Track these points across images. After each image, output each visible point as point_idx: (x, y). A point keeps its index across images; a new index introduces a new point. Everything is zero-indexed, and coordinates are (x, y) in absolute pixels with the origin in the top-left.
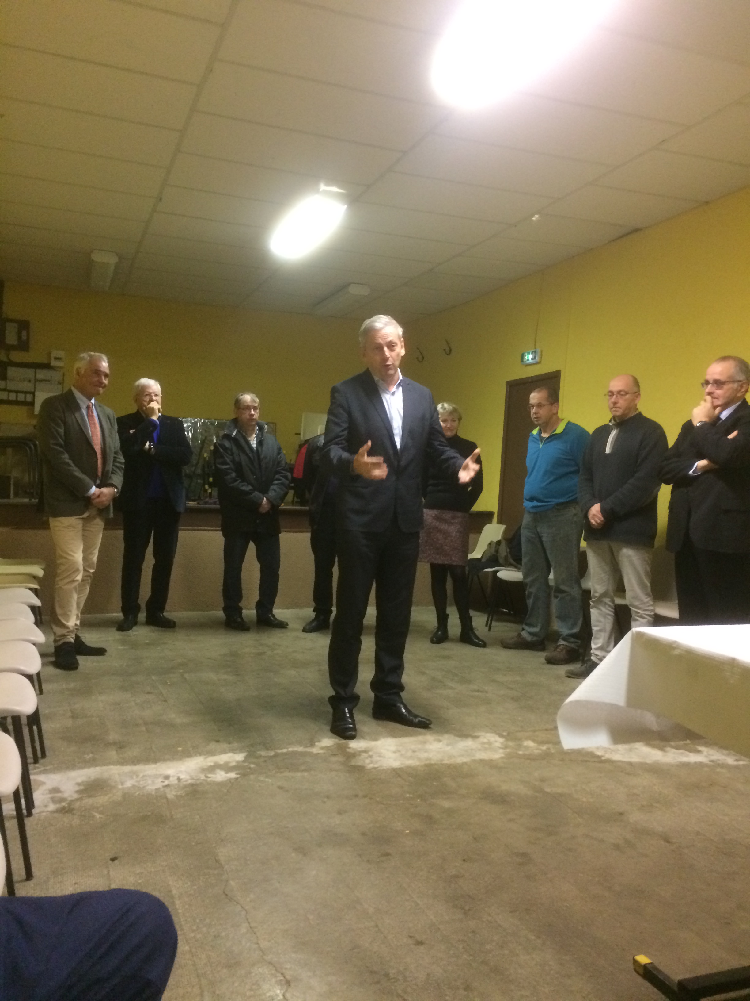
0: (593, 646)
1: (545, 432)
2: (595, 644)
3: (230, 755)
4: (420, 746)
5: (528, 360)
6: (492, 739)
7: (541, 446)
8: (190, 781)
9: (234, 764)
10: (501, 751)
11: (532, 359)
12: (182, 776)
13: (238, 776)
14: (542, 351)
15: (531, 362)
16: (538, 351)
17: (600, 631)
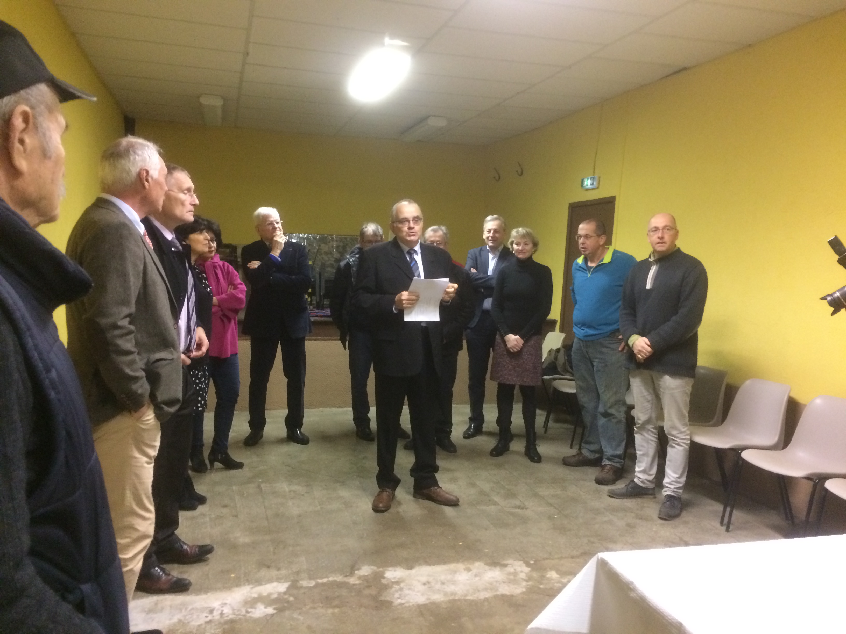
0: (637, 469)
1: (592, 261)
2: (639, 467)
3: (275, 584)
4: (449, 577)
5: (587, 185)
6: (519, 569)
7: (589, 275)
8: (231, 617)
9: (275, 596)
10: (524, 583)
11: (591, 185)
12: (227, 610)
13: (275, 611)
14: (600, 178)
15: (590, 187)
16: (596, 176)
17: (643, 455)
